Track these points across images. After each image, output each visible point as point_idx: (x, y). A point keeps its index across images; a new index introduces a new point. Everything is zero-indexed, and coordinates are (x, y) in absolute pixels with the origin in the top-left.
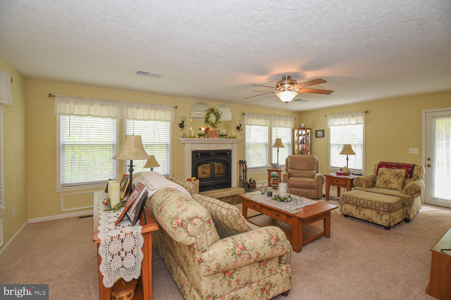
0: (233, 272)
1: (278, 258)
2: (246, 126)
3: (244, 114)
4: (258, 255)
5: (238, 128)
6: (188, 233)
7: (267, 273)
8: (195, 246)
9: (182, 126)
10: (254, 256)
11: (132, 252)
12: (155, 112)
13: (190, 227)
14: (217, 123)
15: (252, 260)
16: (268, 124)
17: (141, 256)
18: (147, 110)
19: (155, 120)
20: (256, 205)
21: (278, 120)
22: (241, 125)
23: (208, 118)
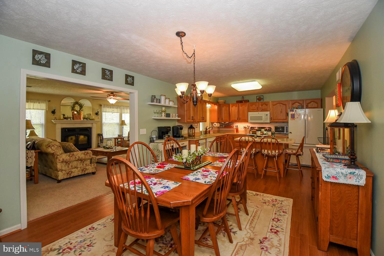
0: (70, 163)
1: (90, 160)
2: (103, 113)
3: (101, 105)
4: (79, 157)
5: (97, 114)
6: (52, 149)
7: (85, 165)
8: (55, 154)
9: (54, 112)
10: (77, 158)
11: (31, 157)
12: (34, 104)
13: (52, 148)
14: (81, 110)
15: (77, 159)
16: (119, 111)
17: (34, 159)
18: (28, 103)
19: (34, 109)
20: (95, 152)
21: (127, 109)
22: (98, 112)
23: (74, 108)
